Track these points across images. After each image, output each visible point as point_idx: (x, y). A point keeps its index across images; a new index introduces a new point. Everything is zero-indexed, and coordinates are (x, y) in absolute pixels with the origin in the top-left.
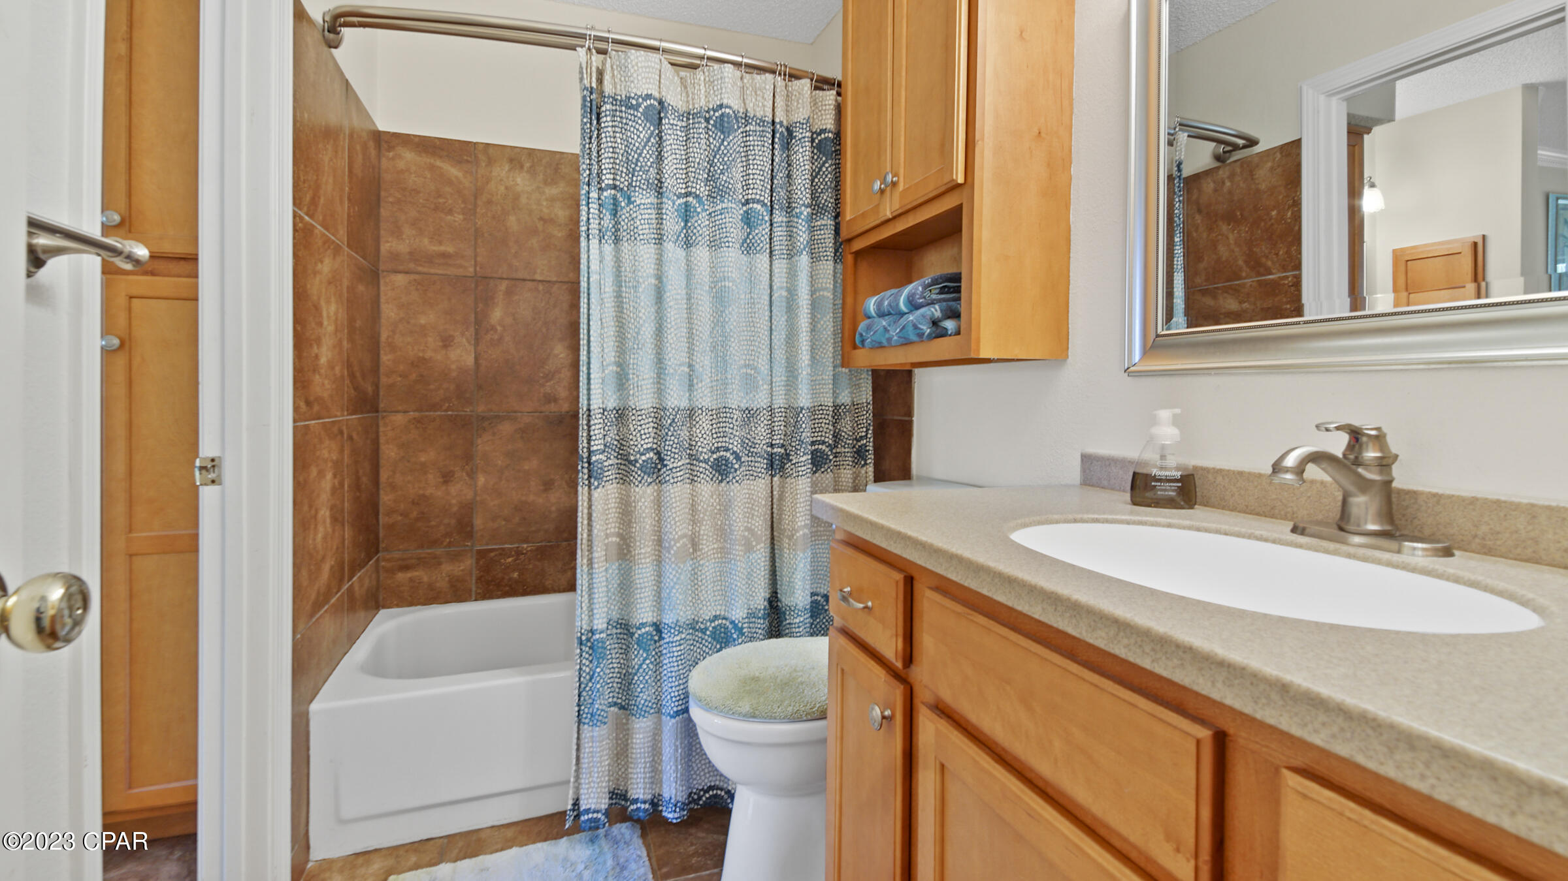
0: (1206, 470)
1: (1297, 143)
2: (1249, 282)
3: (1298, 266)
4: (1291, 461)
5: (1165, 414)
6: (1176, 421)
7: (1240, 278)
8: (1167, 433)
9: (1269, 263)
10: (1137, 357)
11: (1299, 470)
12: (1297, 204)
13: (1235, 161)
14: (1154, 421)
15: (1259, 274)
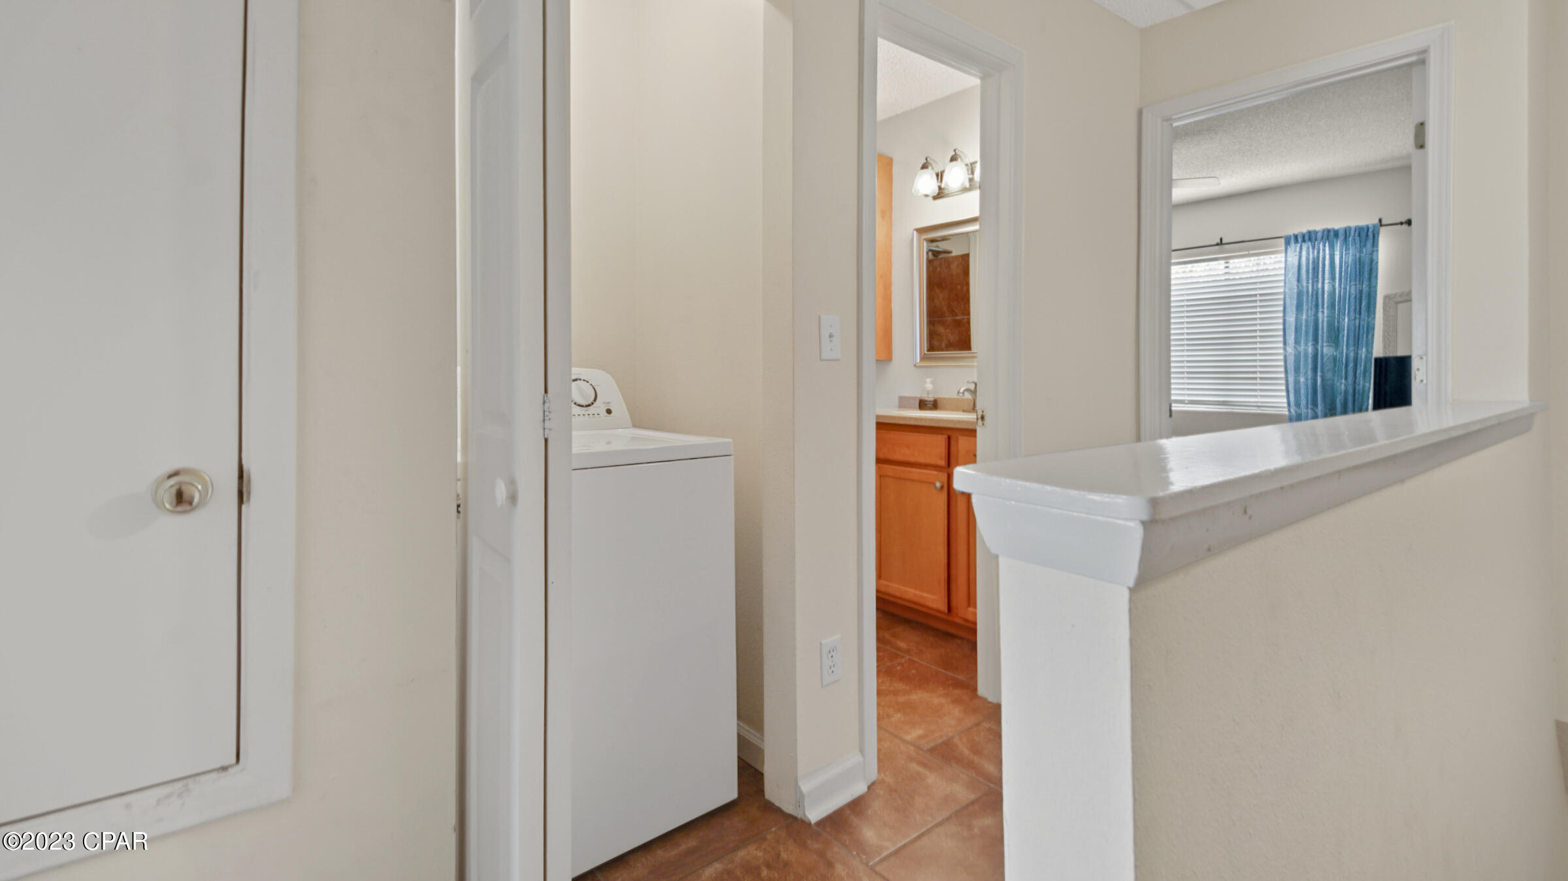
0: (939, 398)
1: (967, 256)
2: (949, 319)
3: (969, 314)
4: (961, 391)
5: (928, 380)
6: (932, 383)
7: (945, 317)
8: (929, 386)
9: (957, 311)
10: (918, 360)
11: (963, 393)
12: (968, 284)
13: (942, 258)
14: (925, 382)
15: (953, 316)
